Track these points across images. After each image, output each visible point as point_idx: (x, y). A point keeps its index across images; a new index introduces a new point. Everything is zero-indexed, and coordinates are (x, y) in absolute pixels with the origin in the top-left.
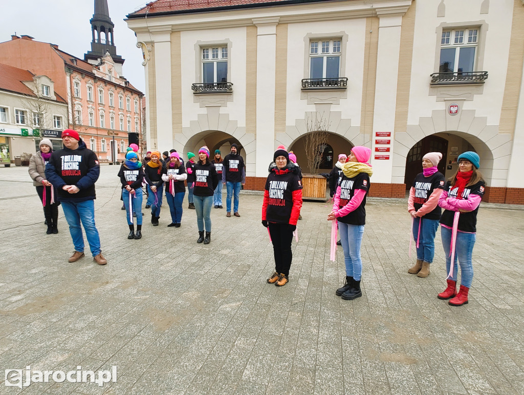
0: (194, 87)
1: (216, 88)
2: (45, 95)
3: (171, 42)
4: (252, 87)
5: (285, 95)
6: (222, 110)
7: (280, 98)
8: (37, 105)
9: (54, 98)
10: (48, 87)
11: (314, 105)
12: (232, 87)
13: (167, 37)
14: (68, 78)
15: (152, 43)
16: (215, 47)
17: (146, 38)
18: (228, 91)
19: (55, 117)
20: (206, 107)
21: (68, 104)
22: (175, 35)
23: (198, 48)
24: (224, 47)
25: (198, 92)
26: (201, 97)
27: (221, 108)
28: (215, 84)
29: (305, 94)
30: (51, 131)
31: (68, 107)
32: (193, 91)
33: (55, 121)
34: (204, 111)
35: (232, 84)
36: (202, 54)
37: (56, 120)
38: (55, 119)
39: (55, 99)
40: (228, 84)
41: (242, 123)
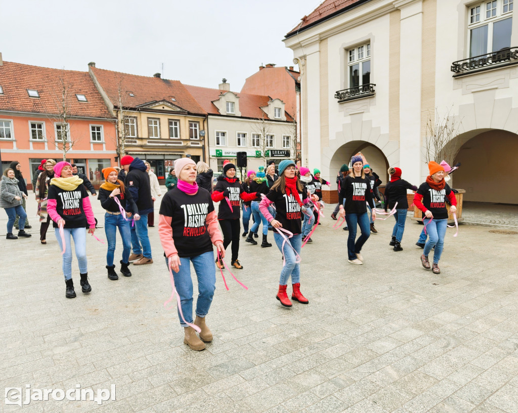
0: (338, 95)
1: (361, 92)
2: (277, 117)
3: (319, 51)
4: (395, 84)
5: (434, 87)
6: (365, 117)
7: (427, 93)
8: (262, 129)
9: (285, 118)
10: (280, 109)
11: (472, 94)
12: (375, 88)
13: (316, 47)
14: (298, 97)
15: (304, 57)
16: (360, 46)
17: (301, 53)
18: (371, 93)
19: (284, 137)
20: (350, 115)
21: (296, 123)
22: (324, 42)
23: (343, 51)
24: (367, 43)
25: (343, 99)
26: (345, 105)
27: (364, 114)
28: (360, 88)
29: (460, 82)
30: (280, 151)
31: (296, 126)
32: (338, 100)
33: (284, 141)
34: (348, 120)
35: (375, 85)
36: (349, 56)
37: (286, 140)
38: (284, 139)
39: (285, 120)
40: (370, 85)
41: (385, 130)
